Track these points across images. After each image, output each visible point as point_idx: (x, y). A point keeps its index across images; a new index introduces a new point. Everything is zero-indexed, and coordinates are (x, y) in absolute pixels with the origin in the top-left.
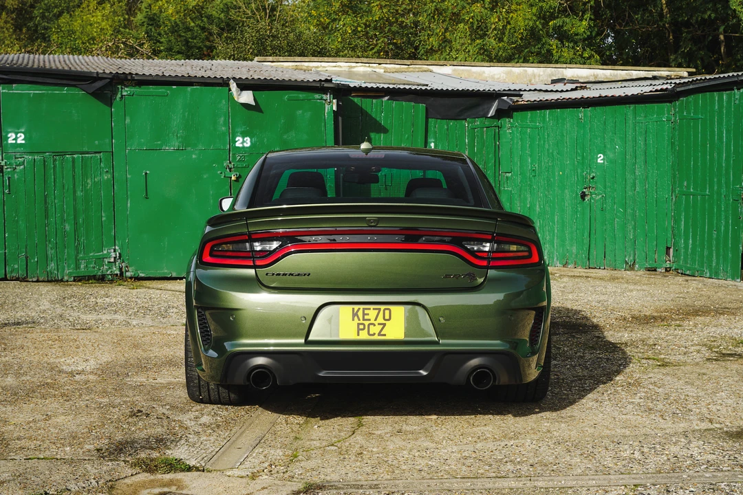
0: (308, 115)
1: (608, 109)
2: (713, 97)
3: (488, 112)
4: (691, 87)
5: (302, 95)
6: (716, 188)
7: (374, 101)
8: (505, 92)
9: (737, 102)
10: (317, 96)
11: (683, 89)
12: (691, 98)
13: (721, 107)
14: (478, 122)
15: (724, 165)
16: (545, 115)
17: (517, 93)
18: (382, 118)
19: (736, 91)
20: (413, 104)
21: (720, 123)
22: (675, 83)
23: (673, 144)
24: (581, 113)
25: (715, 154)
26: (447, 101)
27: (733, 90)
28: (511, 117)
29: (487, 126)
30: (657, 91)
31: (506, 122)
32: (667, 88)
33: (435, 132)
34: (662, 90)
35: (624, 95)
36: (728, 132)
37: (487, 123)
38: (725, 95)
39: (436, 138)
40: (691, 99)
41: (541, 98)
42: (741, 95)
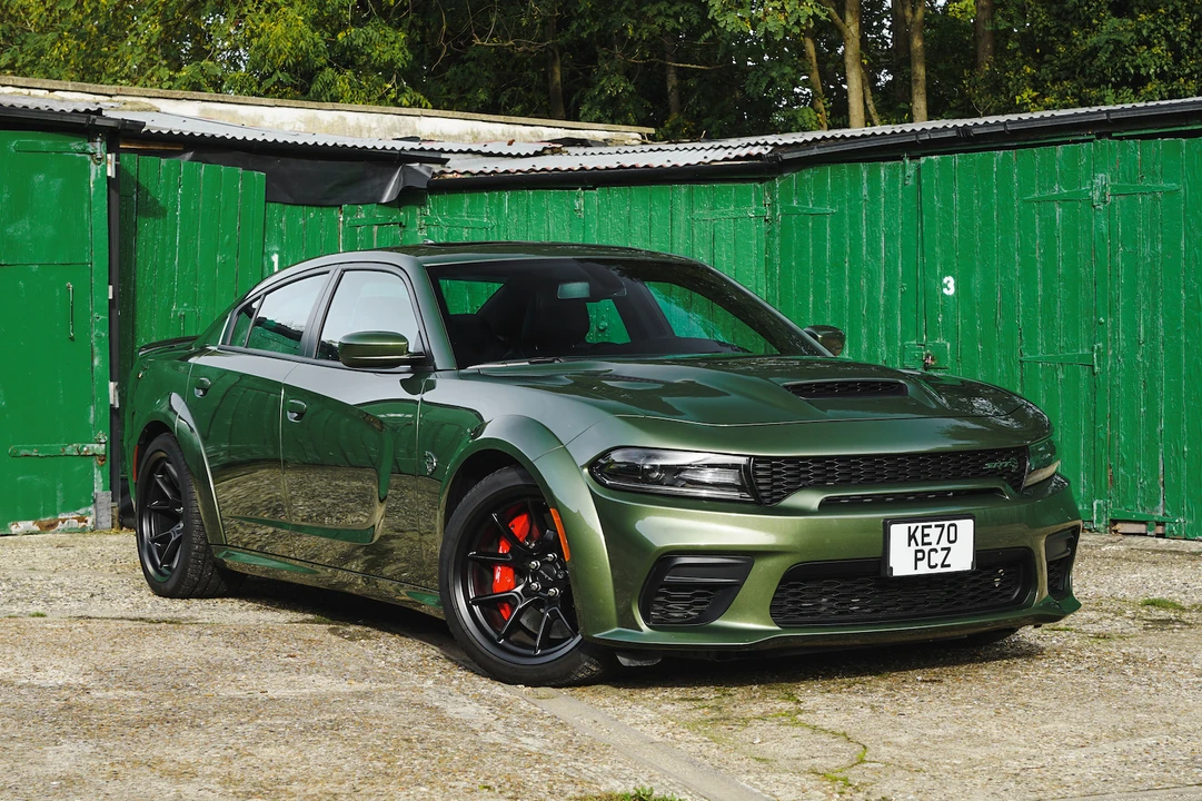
0: (57, 184)
1: (636, 192)
2: (857, 174)
3: (381, 194)
4: (815, 151)
5: (45, 142)
6: (864, 346)
7: (164, 162)
8: (413, 153)
9: (910, 182)
10: (75, 145)
11: (796, 155)
12: (810, 173)
13: (873, 193)
14: (362, 213)
15: (882, 302)
16: (500, 204)
17: (437, 157)
18: (178, 199)
19: (907, 161)
20: (240, 170)
21: (872, 223)
22: (775, 145)
23: (769, 263)
24: (581, 199)
25: (864, 282)
26: (306, 166)
27: (901, 159)
28: (428, 205)
29: (380, 221)
30: (738, 158)
31: (414, 215)
32: (760, 154)
33: (282, 231)
34: (749, 157)
35: (669, 165)
36: (890, 237)
37: (379, 215)
38: (884, 169)
39: (281, 244)
40: (807, 176)
41: (490, 166)
42: (919, 169)
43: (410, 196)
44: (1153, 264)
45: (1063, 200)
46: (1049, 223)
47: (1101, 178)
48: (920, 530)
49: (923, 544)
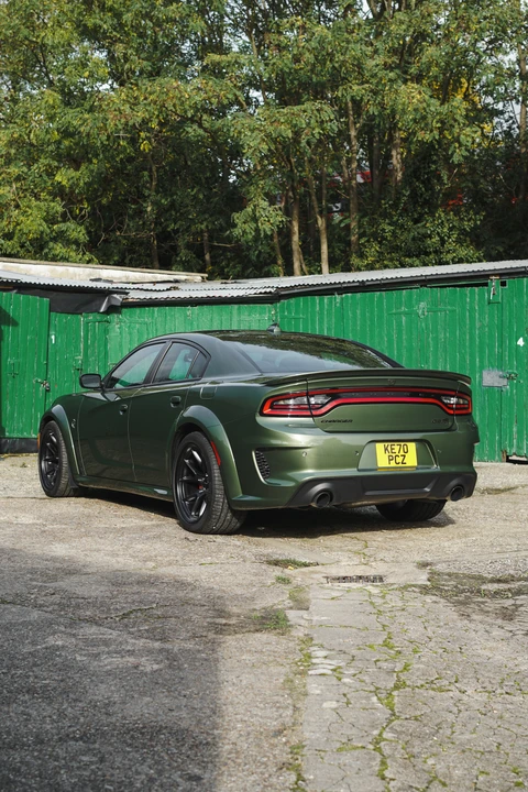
1: (215, 307)
2: (314, 301)
3: (100, 308)
7: (4, 294)
8: (113, 290)
9: (338, 305)
12: (293, 301)
13: (322, 309)
16: (153, 312)
17: (123, 292)
18: (11, 311)
19: (337, 296)
20: (38, 298)
21: (321, 322)
22: (278, 287)
24: (190, 310)
26: (67, 296)
27: (334, 295)
28: (120, 313)
30: (260, 293)
31: (114, 317)
32: (270, 292)
33: (56, 325)
34: (265, 293)
35: (230, 296)
37: (99, 317)
38: (326, 299)
39: (56, 331)
41: (148, 295)
42: (342, 299)
43: (112, 309)
44: (445, 342)
45: (406, 314)
46: (399, 324)
47: (422, 305)
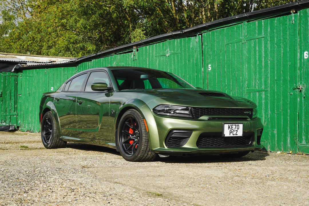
43: (18, 71)
48: (231, 126)
49: (232, 129)
